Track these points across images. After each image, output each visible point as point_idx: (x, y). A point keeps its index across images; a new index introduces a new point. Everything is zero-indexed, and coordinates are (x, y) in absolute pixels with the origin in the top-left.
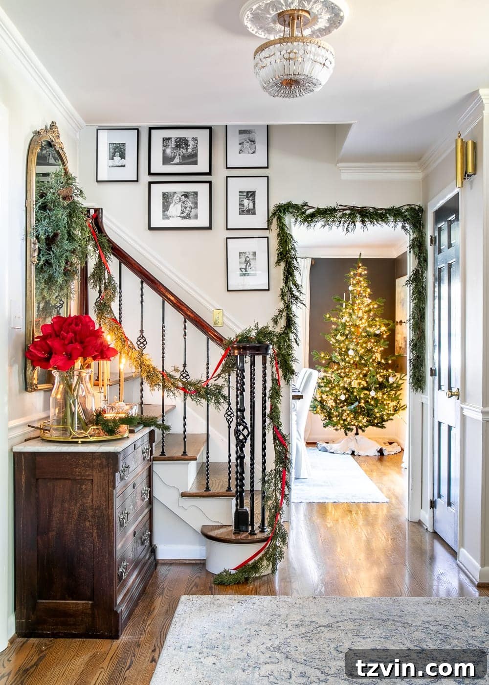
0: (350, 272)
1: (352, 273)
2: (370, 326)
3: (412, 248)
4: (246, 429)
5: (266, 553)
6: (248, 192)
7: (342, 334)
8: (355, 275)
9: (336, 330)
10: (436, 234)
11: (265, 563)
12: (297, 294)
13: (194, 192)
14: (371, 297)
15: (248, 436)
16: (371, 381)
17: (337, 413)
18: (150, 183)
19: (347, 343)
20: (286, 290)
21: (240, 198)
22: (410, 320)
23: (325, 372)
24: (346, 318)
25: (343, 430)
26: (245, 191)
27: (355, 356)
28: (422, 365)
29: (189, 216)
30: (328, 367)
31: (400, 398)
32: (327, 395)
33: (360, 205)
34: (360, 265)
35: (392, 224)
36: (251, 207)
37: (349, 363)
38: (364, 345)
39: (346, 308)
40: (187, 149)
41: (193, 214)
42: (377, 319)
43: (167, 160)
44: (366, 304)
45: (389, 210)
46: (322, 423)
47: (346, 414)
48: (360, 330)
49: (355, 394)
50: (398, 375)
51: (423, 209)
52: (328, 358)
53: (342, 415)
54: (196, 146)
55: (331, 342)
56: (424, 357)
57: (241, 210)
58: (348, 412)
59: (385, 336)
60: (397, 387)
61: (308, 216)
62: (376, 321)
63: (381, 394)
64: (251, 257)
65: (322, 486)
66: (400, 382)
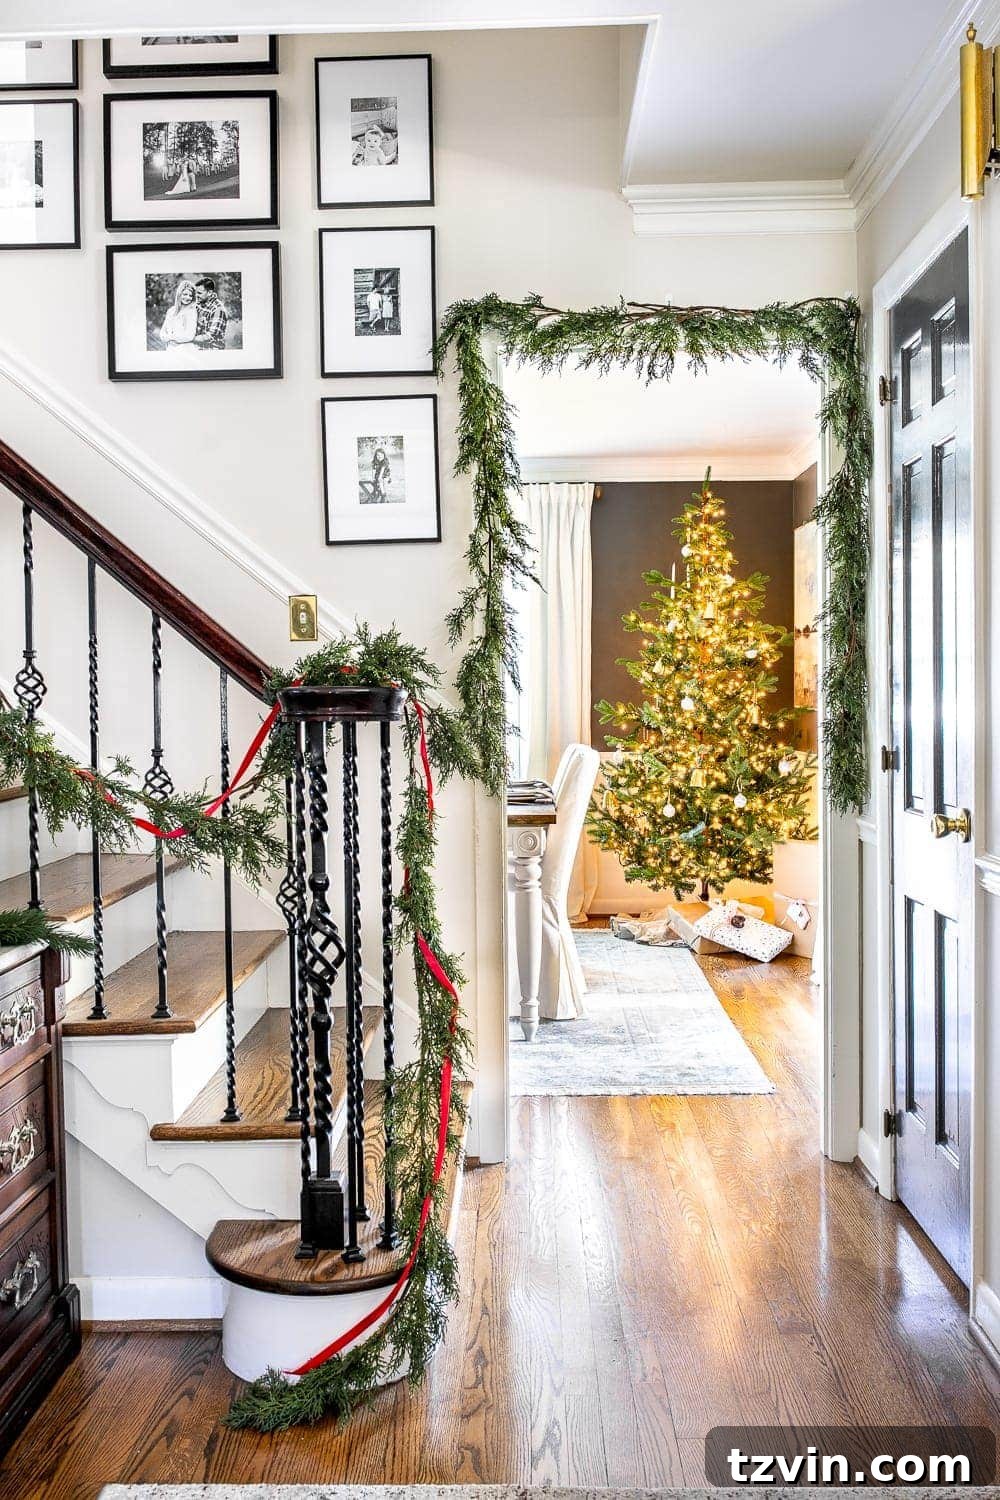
0: (684, 512)
1: (689, 515)
2: (733, 640)
3: (828, 417)
4: (332, 944)
5: (396, 1316)
6: (378, 273)
7: (667, 662)
8: (697, 520)
9: (653, 651)
10: (898, 373)
11: (387, 1352)
12: (515, 550)
13: (233, 275)
14: (735, 571)
15: (337, 963)
16: (736, 772)
17: (656, 849)
18: (111, 250)
19: (677, 681)
20: (484, 537)
21: (357, 289)
22: (824, 616)
23: (627, 750)
24: (674, 624)
25: (671, 890)
26: (368, 271)
27: (698, 712)
28: (858, 739)
29: (218, 341)
30: (633, 739)
31: (805, 810)
32: (633, 806)
33: (683, 300)
34: (709, 495)
35: (773, 355)
36: (388, 312)
37: (684, 729)
38: (720, 687)
39: (677, 599)
40: (209, 153)
41: (229, 334)
42: (750, 624)
43: (155, 186)
44: (722, 587)
45: (765, 312)
46: (620, 872)
47: (675, 851)
48: (710, 651)
49: (698, 802)
50: (801, 756)
51: (859, 310)
52: (634, 717)
53: (669, 852)
54: (236, 145)
55: (642, 681)
56: (863, 716)
57: (360, 322)
58: (682, 846)
59: (768, 665)
60: (799, 784)
61: (544, 335)
62: (747, 628)
63: (759, 801)
64: (390, 450)
65: (607, 1041)
66: (807, 772)
